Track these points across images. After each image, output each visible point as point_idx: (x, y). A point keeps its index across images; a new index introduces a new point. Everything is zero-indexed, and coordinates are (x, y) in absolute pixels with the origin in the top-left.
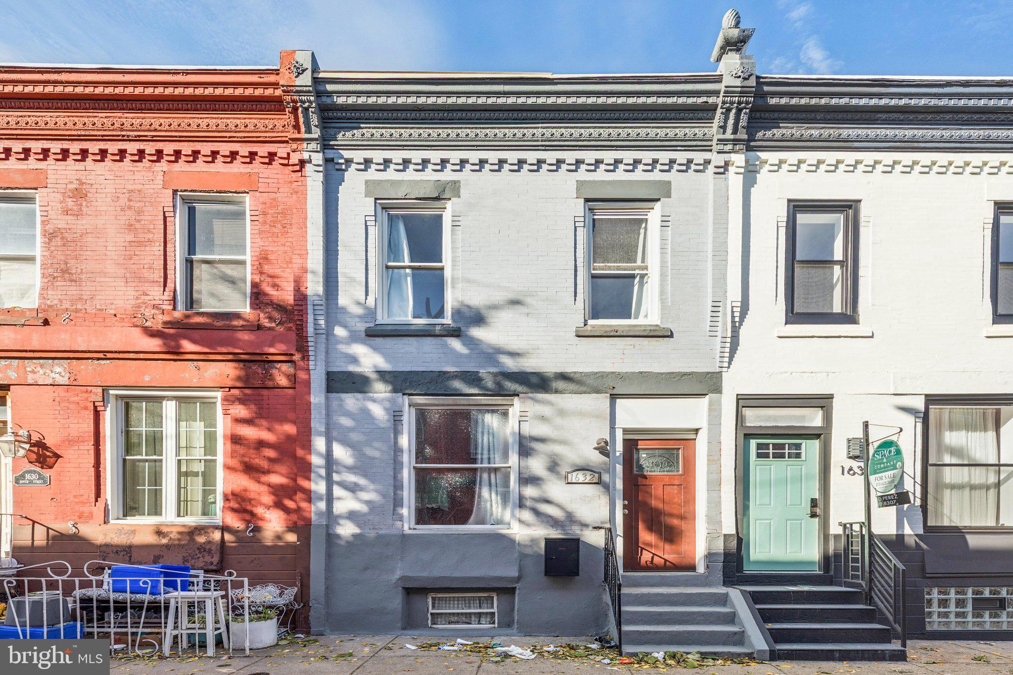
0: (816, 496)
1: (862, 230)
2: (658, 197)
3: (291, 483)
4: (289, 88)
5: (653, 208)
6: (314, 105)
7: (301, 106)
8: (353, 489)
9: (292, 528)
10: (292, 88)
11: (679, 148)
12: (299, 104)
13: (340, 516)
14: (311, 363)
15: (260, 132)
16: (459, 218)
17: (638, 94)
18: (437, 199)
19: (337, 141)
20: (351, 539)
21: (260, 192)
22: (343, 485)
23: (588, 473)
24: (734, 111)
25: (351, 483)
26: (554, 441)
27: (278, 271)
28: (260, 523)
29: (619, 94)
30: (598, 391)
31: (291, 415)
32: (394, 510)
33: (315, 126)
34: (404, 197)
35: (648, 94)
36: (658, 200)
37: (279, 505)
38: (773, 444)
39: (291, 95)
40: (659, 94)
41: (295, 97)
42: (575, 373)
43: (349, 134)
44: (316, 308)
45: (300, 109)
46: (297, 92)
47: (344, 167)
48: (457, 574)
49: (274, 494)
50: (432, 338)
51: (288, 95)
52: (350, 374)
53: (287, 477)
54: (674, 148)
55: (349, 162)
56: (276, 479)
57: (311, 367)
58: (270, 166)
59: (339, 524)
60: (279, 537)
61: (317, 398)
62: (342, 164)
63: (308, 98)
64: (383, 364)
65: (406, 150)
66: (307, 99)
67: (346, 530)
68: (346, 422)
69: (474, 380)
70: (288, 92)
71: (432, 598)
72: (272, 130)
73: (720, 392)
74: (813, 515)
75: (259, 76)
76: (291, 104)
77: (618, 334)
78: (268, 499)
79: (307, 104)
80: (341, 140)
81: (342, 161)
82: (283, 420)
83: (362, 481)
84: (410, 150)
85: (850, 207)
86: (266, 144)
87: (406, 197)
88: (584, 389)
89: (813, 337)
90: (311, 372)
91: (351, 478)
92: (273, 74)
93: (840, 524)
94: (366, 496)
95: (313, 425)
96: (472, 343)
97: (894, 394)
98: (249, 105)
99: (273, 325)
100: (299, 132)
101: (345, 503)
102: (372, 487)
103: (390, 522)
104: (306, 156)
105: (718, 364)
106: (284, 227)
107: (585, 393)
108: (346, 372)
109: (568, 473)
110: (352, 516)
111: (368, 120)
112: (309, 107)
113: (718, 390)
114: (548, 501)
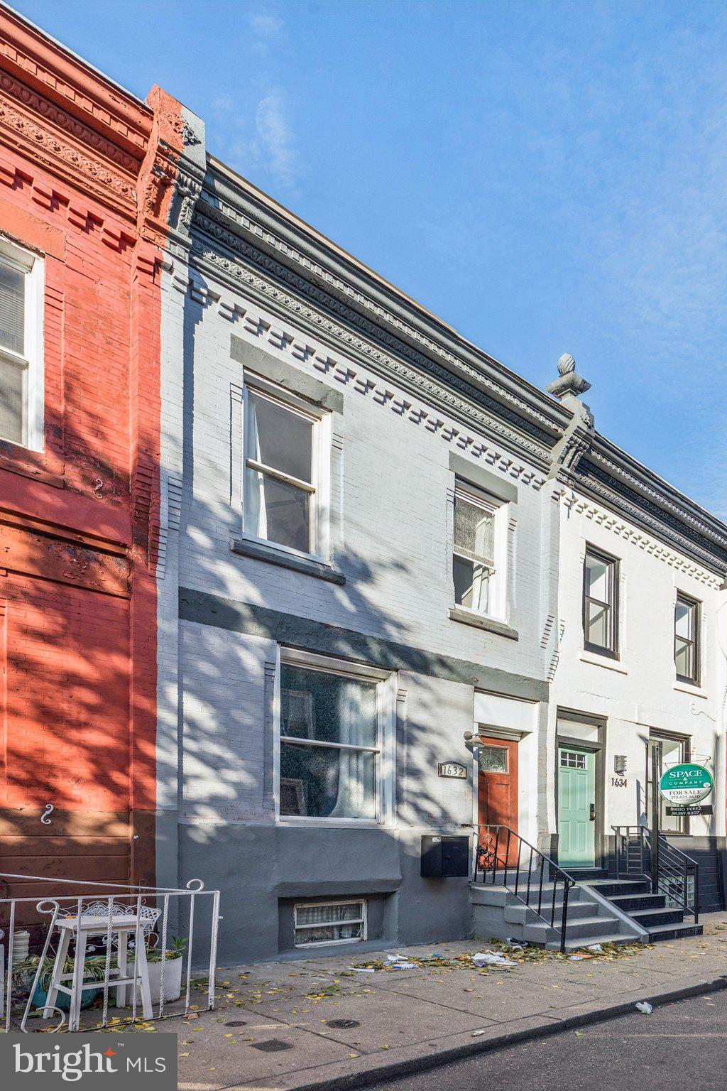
0: (594, 803)
1: (621, 584)
2: (508, 499)
3: (122, 747)
4: (171, 152)
5: (499, 507)
6: (196, 196)
7: (177, 186)
8: (216, 764)
9: (123, 816)
10: (175, 155)
11: (528, 460)
12: (174, 181)
13: (197, 802)
14: (159, 568)
15: (80, 173)
16: (343, 441)
17: (516, 395)
18: (318, 404)
19: (202, 259)
20: (214, 834)
21: (67, 266)
22: (201, 757)
23: (459, 767)
24: (574, 449)
25: (214, 756)
26: (432, 731)
27: (98, 409)
28: (69, 806)
29: (503, 386)
30: (466, 681)
31: (122, 643)
32: (264, 795)
33: (185, 224)
34: (279, 382)
35: (523, 399)
36: (507, 502)
37: (102, 779)
38: (570, 754)
39: (169, 163)
40: (530, 404)
41: (174, 169)
42: (448, 657)
43: (220, 261)
44: (172, 489)
45: (173, 189)
46: (180, 164)
47: (204, 300)
48: (341, 878)
49: (93, 761)
50: (313, 579)
51: (165, 160)
52: (210, 599)
53: (115, 737)
54: (524, 458)
55: (213, 297)
56: (95, 738)
57: (158, 574)
58: (83, 233)
59: (196, 814)
60: (101, 828)
61: (167, 624)
62: (202, 294)
63: (193, 182)
64: (256, 597)
65: (288, 323)
66: (191, 183)
67: (207, 821)
68: (206, 668)
69: (357, 643)
70: (166, 155)
71: (298, 909)
72: (104, 184)
73: (548, 701)
74: (592, 819)
75: (112, 95)
76: (163, 174)
77: (483, 626)
78: (83, 768)
79: (187, 189)
80: (206, 261)
81: (204, 291)
82: (110, 648)
83: (228, 755)
84: (293, 326)
85: (614, 562)
86: (86, 198)
87: (282, 384)
88: (455, 676)
89: (598, 665)
90: (158, 582)
91: (214, 749)
92: (138, 109)
93: (612, 827)
94: (232, 776)
95: (159, 661)
96: (357, 598)
97: (637, 724)
98: (70, 122)
99: (89, 489)
100: (156, 215)
101: (204, 784)
102: (240, 763)
103: (260, 810)
104: (167, 259)
105: (547, 675)
106: (109, 343)
107: (455, 681)
108: (203, 594)
109: (442, 764)
110: (215, 802)
111: (247, 258)
112: (188, 194)
113: (546, 699)
114: (426, 797)
